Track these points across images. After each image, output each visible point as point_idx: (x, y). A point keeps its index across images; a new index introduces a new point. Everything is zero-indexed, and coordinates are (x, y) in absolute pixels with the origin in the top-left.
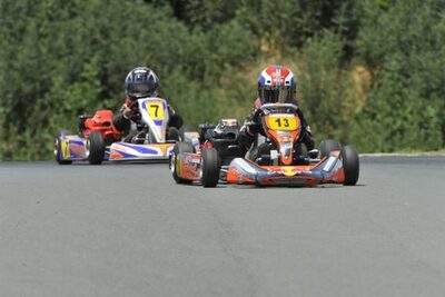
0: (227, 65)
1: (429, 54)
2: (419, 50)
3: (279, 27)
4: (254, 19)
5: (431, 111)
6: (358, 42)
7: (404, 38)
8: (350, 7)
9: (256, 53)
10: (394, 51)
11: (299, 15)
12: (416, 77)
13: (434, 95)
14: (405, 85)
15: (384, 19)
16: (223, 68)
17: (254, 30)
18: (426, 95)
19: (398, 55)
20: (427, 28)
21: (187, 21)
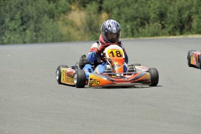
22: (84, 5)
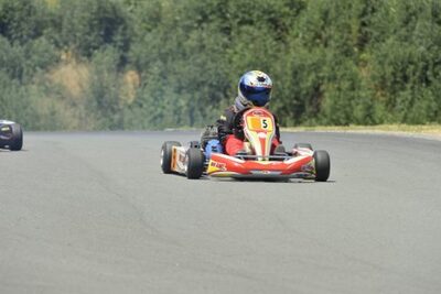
0: (38, 68)
1: (181, 62)
2: (173, 59)
3: (75, 42)
4: (57, 36)
5: (182, 102)
6: (130, 54)
7: (163, 51)
8: (125, 29)
9: (58, 60)
10: (155, 60)
11: (89, 34)
12: (172, 79)
13: (184, 91)
14: (164, 84)
15: (149, 37)
16: (35, 71)
17: (57, 44)
18: (179, 91)
19: (159, 63)
20: (180, 44)
21: (9, 37)
22: (87, 51)
